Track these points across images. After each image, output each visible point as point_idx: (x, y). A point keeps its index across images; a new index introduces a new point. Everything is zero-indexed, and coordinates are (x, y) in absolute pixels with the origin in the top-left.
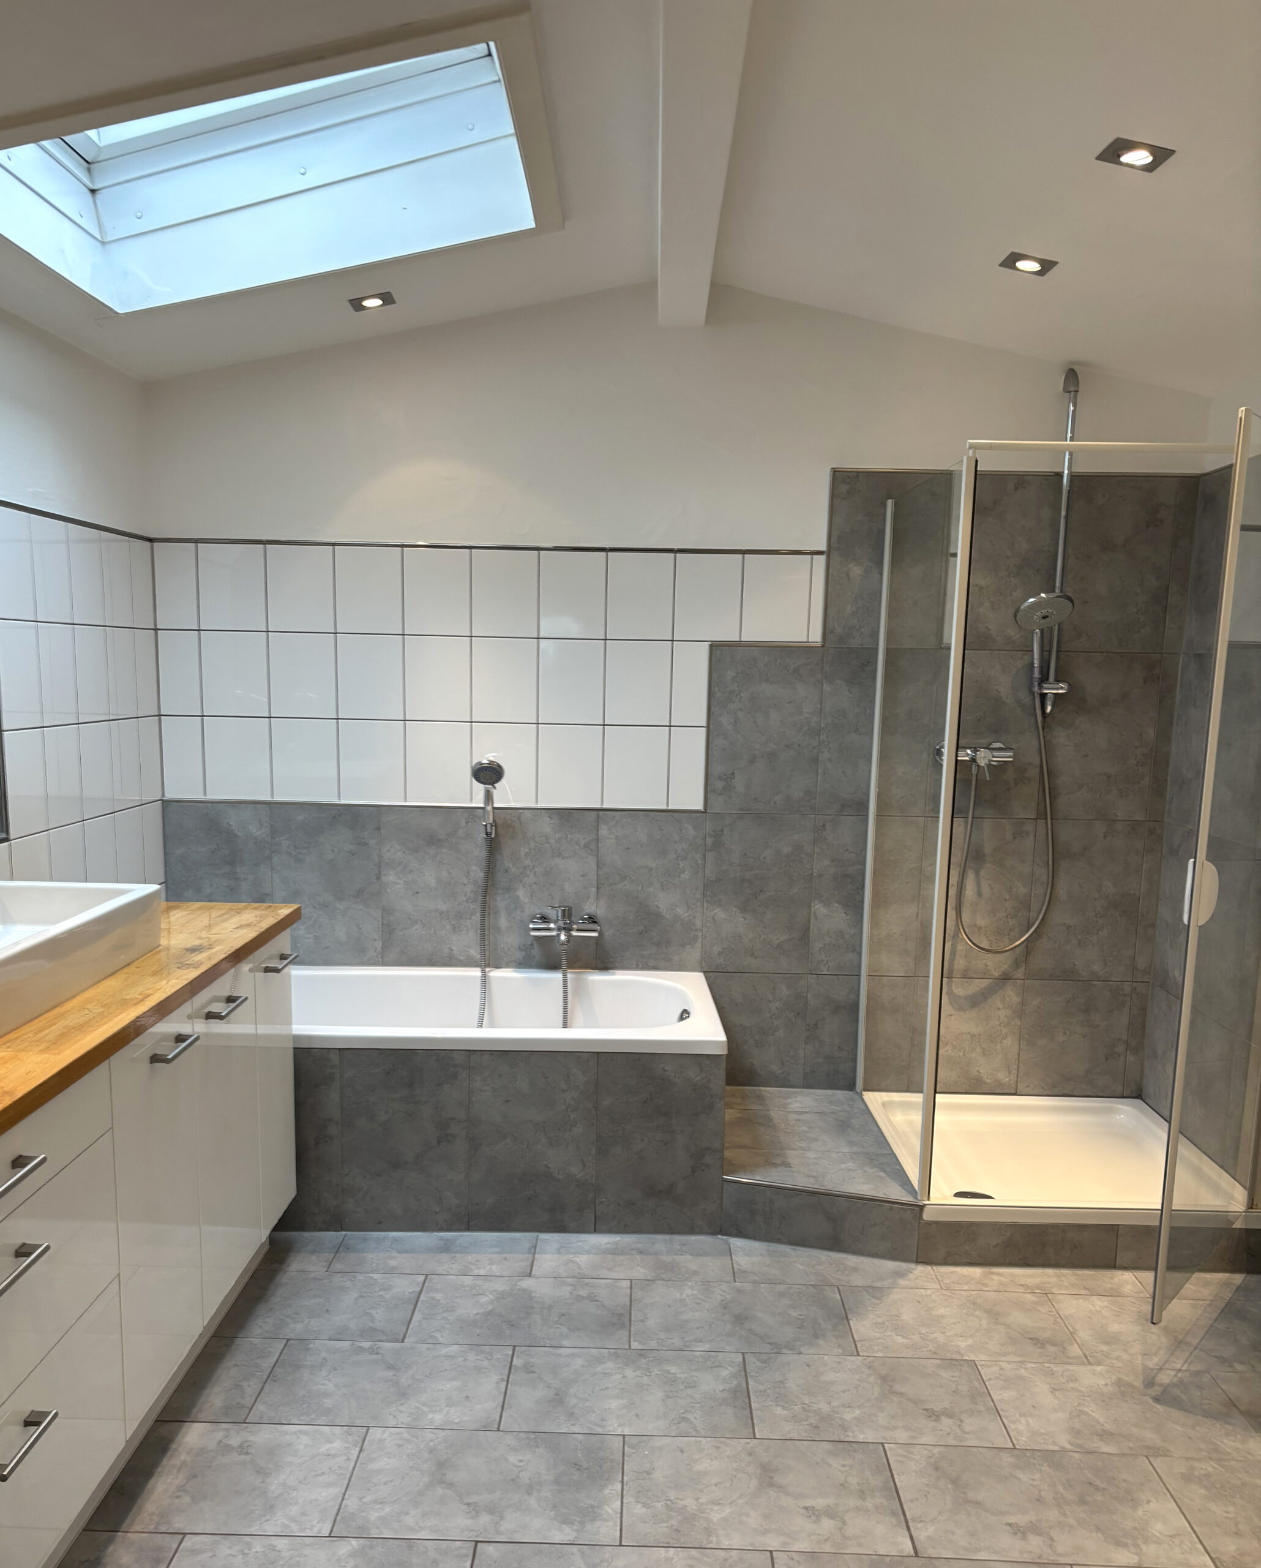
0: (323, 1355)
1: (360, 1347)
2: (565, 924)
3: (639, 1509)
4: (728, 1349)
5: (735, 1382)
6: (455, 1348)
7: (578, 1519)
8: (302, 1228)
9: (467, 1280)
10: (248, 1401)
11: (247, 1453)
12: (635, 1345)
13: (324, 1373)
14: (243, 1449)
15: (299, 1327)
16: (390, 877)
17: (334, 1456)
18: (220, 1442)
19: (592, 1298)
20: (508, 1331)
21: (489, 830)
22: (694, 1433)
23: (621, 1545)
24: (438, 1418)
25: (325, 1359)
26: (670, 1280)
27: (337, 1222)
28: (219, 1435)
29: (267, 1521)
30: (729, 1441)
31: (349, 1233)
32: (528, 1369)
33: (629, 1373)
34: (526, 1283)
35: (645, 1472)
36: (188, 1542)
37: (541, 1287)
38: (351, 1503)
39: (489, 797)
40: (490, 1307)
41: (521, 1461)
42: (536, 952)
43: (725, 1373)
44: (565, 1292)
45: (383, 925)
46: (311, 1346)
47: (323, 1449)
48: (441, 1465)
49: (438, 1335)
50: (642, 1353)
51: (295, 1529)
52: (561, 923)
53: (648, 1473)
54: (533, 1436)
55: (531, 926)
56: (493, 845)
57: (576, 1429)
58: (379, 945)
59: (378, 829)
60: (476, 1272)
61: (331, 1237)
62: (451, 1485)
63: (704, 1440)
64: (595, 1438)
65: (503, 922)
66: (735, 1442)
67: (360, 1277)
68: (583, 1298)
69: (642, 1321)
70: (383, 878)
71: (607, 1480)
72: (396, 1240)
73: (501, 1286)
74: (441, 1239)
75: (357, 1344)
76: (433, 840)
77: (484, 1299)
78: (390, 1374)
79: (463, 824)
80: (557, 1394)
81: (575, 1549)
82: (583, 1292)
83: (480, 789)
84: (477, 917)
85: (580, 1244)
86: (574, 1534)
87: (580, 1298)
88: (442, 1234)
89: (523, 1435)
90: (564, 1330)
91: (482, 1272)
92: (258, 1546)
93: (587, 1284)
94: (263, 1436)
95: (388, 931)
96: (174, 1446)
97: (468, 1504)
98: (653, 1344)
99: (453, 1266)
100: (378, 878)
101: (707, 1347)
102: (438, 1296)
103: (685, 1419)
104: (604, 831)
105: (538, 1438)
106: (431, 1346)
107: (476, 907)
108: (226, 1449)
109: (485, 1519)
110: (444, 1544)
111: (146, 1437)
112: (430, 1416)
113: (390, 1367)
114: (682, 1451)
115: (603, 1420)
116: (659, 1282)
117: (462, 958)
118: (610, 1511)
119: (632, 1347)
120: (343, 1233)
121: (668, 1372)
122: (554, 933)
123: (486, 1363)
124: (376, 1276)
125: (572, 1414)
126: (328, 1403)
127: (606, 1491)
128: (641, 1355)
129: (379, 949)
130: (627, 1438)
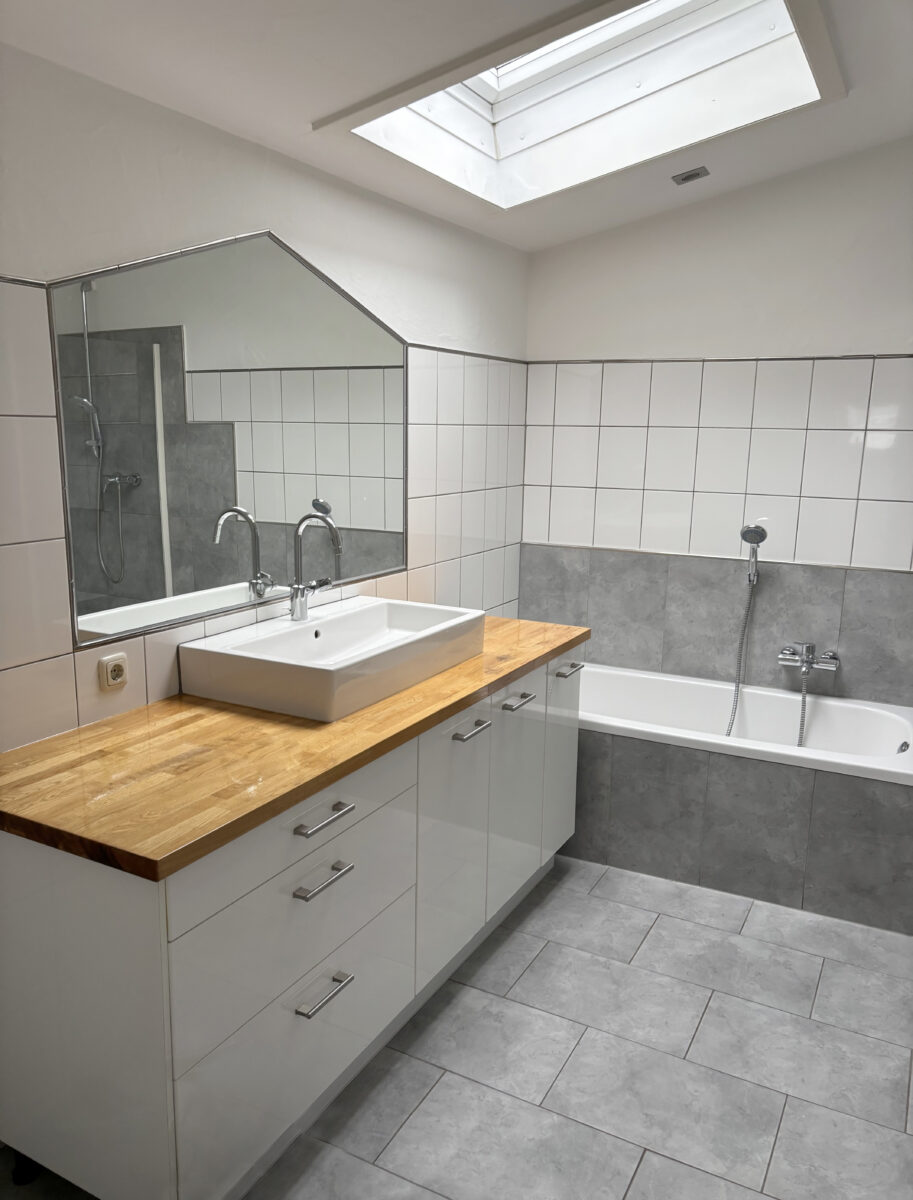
0: (570, 959)
1: (597, 960)
2: (808, 657)
3: (785, 1166)
4: (899, 1043)
5: (899, 1075)
6: (666, 980)
7: (731, 1158)
8: (579, 857)
9: (689, 926)
10: (511, 982)
11: (500, 1021)
12: (815, 1016)
13: (567, 974)
14: (499, 1017)
15: (559, 933)
16: (672, 608)
17: (558, 1043)
18: (485, 1007)
19: (787, 965)
20: (711, 976)
21: (752, 578)
22: (850, 1112)
23: (761, 1192)
24: (640, 1034)
25: (570, 963)
26: (859, 966)
27: (603, 858)
28: (486, 1002)
29: (500, 1078)
30: (881, 1129)
31: (612, 868)
32: (720, 1013)
33: (805, 1040)
34: (735, 940)
35: (797, 1133)
36: (448, 1077)
37: (745, 945)
38: (561, 1085)
39: (754, 553)
40: (702, 952)
41: (696, 1091)
42: (783, 676)
43: (891, 1064)
44: (766, 954)
45: (664, 642)
46: (563, 950)
47: (552, 1035)
48: (633, 1075)
49: (656, 965)
50: (820, 1026)
51: (517, 1092)
52: (805, 657)
53: (801, 1136)
54: (711, 1072)
55: (781, 656)
56: (755, 590)
57: (748, 1077)
58: (660, 656)
59: (667, 572)
60: (697, 920)
61: (598, 868)
62: (637, 1094)
63: (857, 1121)
64: (760, 1089)
65: (757, 650)
66: (886, 1131)
67: (611, 904)
68: (779, 963)
69: (827, 997)
70: (667, 608)
71: (764, 1130)
72: (643, 881)
73: (715, 937)
74: (677, 887)
75: (596, 957)
76: (707, 583)
77: (698, 945)
78: (614, 987)
79: (732, 572)
80: (739, 1041)
81: (723, 1183)
82: (781, 959)
83: (747, 546)
84: (737, 645)
85: (787, 916)
86: (725, 1170)
87: (777, 963)
88: (679, 884)
89: (703, 1069)
90: (758, 987)
91: (702, 922)
92: (490, 1096)
93: (786, 952)
94: (514, 1011)
95: (668, 647)
96: (455, 1001)
97: (647, 1115)
98: (831, 1020)
99: (682, 912)
100: (664, 607)
101: (879, 1035)
102: (664, 933)
103: (844, 1096)
104: (850, 585)
105: (714, 1075)
106: (649, 973)
107: (737, 636)
108: (489, 1014)
109: (656, 1132)
110: (620, 1143)
111: (440, 989)
112: (635, 1031)
113: (615, 982)
114: (835, 1125)
115: (772, 1075)
116: (849, 966)
117: (723, 674)
118: (760, 1159)
119: (813, 1017)
120: (607, 867)
121: (840, 1049)
122: (798, 664)
123: (687, 998)
124: (622, 906)
125: (747, 1063)
126: (564, 998)
127: (761, 1140)
128: (818, 1027)
129: (660, 660)
130: (789, 1098)
